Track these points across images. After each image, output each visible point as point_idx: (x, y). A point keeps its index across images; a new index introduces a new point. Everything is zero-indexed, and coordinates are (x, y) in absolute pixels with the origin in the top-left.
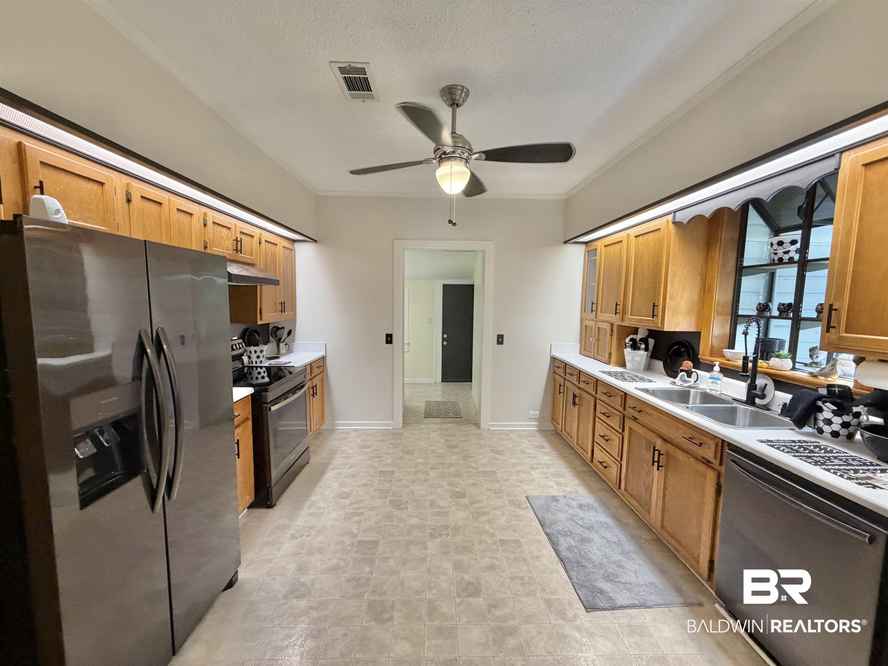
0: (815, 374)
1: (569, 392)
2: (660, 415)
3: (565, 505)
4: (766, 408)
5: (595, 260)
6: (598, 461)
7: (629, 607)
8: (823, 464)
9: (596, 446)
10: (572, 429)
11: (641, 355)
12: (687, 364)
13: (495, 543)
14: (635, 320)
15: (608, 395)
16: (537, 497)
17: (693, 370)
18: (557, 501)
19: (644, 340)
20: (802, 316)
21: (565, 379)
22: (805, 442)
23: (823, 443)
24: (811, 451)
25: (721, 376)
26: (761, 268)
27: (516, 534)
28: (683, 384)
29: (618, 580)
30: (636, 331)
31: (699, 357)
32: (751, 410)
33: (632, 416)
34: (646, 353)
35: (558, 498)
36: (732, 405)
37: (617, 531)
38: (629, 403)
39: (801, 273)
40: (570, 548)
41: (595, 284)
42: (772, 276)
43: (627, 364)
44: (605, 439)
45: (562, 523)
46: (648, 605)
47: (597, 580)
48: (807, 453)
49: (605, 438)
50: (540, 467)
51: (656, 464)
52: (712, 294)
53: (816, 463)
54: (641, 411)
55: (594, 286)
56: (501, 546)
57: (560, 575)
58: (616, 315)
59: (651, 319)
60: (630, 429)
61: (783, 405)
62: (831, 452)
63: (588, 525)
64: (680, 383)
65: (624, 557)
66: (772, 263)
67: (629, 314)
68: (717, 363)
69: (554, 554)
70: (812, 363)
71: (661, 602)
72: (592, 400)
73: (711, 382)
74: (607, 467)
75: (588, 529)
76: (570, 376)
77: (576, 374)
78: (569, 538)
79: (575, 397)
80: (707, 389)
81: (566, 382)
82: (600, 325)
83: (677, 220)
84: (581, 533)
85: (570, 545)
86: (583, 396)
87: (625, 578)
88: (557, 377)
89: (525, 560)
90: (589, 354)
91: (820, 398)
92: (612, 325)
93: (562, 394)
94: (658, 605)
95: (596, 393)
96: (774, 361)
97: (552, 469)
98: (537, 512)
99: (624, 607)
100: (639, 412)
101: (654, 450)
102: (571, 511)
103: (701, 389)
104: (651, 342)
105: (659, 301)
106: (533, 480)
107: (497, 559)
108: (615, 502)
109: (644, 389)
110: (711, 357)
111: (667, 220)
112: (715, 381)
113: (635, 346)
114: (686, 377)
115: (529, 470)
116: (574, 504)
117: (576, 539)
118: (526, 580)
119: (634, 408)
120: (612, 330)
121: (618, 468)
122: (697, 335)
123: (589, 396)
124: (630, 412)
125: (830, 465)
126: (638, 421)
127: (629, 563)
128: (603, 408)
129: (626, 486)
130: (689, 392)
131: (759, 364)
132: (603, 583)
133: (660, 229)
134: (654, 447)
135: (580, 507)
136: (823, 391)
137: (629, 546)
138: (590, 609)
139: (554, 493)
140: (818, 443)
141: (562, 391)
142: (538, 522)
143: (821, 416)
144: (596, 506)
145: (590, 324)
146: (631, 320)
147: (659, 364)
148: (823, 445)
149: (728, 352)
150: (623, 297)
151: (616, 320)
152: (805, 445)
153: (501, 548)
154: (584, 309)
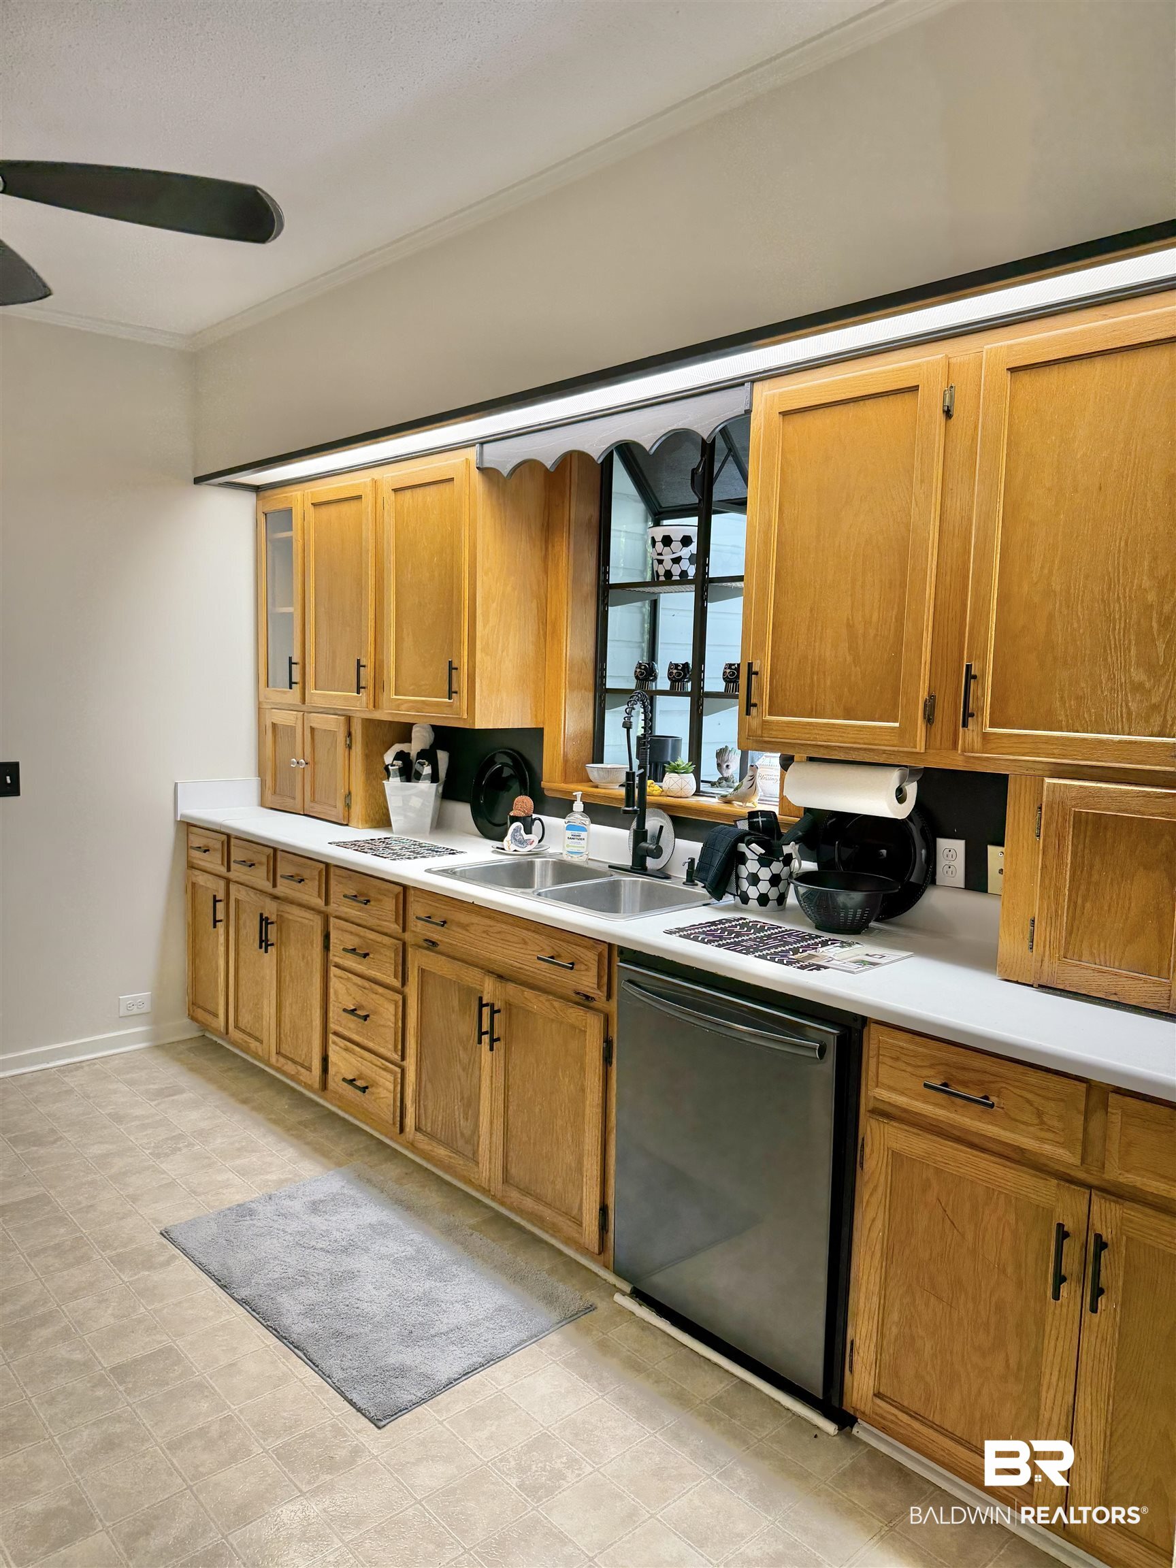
0: (729, 797)
1: (243, 917)
2: (488, 922)
3: (275, 1218)
4: (663, 874)
5: (289, 542)
6: (344, 1080)
7: (464, 1375)
8: (756, 950)
9: (334, 1043)
10: (259, 1018)
11: (424, 792)
12: (523, 804)
13: (101, 1382)
14: (406, 705)
15: (362, 899)
16: (193, 1224)
17: (534, 816)
18: (252, 1213)
19: (428, 755)
20: (705, 690)
21: (228, 881)
22: (728, 921)
23: (751, 918)
24: (738, 935)
25: (587, 820)
26: (637, 589)
27: (158, 1337)
28: (517, 849)
29: (432, 1332)
30: (404, 732)
31: (544, 784)
32: (643, 883)
33: (426, 940)
34: (435, 785)
35: (253, 1205)
36: (612, 879)
37: (410, 1231)
38: (417, 909)
39: (700, 605)
40: (310, 1311)
41: (295, 610)
42: (654, 605)
43: (393, 818)
44: (359, 1016)
45: (277, 1262)
46: (501, 1352)
47: (387, 1353)
48: (733, 938)
49: (358, 1012)
50: (181, 1145)
51: (486, 1038)
52: (560, 642)
53: (747, 951)
54: (445, 922)
55: (291, 614)
56: (121, 1383)
57: (301, 1380)
58: (358, 692)
59: (447, 700)
60: (422, 971)
61: (689, 863)
62: (762, 929)
63: (343, 1243)
64: (513, 847)
65: (435, 1281)
66: (655, 582)
67: (393, 691)
68: (579, 794)
69: (272, 1340)
70: (720, 779)
71: (524, 1336)
72: (317, 922)
73: (570, 836)
74: (367, 1087)
75: (345, 1250)
76: (246, 869)
77: (264, 860)
78: (302, 1290)
79: (267, 924)
80: (565, 853)
81: (233, 887)
82: (317, 720)
83: (486, 465)
84: (328, 1266)
85: (310, 1302)
86: (290, 917)
87: (446, 1322)
88: (201, 879)
89: (200, 1387)
90: (289, 803)
91: (741, 838)
92: (349, 719)
93: (221, 927)
94: (520, 1345)
95: (327, 903)
96: (670, 780)
97: (219, 1141)
98: (203, 1261)
99: (455, 1380)
100: (443, 926)
101: (481, 1006)
102: (294, 1226)
103: (551, 855)
104: (443, 757)
105: (460, 657)
106: (172, 1184)
107: (118, 1419)
108: (392, 1170)
109: (448, 870)
110: (565, 782)
111: (467, 459)
112: (576, 833)
113: (408, 773)
114: (522, 831)
115: (151, 1162)
116: (297, 1206)
117: (322, 1284)
118: (214, 1431)
119: (429, 917)
120: (350, 734)
121: (395, 1080)
122: (536, 735)
123: (308, 914)
124: (419, 929)
125: (764, 949)
126: (440, 948)
127: (448, 1286)
128: (347, 937)
129: (418, 1117)
130: (531, 865)
131: (648, 790)
132: (400, 1352)
133: (452, 479)
134: (481, 999)
135: (315, 1207)
136: (743, 826)
137: (439, 1254)
138: (385, 1418)
139: (238, 1198)
140: (745, 919)
141: (220, 916)
142: (212, 1284)
143: (744, 871)
144: (351, 1192)
145: (285, 718)
146: (396, 705)
147: (462, 811)
148: (750, 922)
149: (593, 769)
150: (373, 646)
151: (359, 705)
152: (729, 927)
153: (121, 1388)
154: (263, 678)
